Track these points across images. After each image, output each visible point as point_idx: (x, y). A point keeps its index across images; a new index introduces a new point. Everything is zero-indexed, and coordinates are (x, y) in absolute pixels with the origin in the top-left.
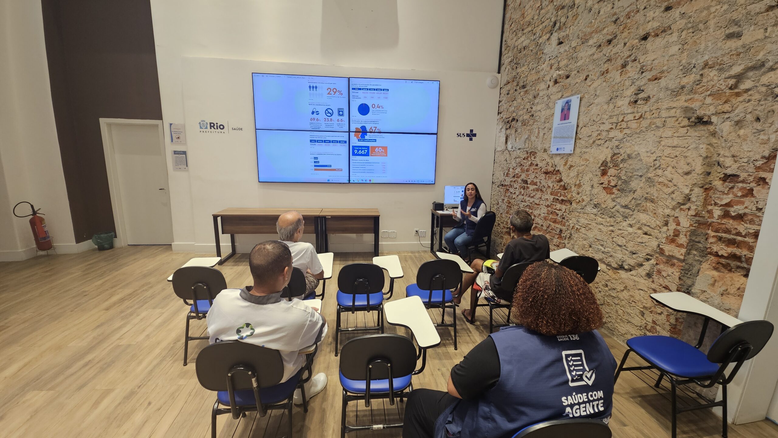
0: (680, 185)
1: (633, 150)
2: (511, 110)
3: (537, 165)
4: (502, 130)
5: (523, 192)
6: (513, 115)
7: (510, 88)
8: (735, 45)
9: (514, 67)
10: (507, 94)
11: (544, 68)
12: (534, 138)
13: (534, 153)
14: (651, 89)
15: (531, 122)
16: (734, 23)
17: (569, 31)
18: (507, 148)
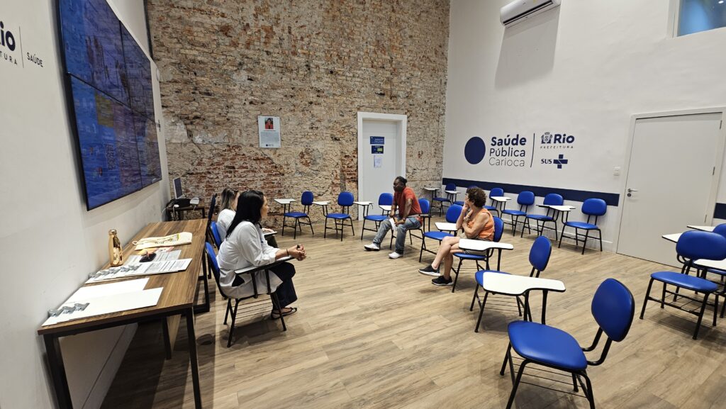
0: (335, 160)
1: (315, 147)
2: (189, 108)
3: (244, 155)
4: (178, 124)
5: (229, 175)
6: (195, 114)
7: (180, 87)
8: (342, 118)
9: (185, 71)
10: (176, 92)
11: (236, 90)
12: (236, 136)
13: (238, 147)
14: (318, 124)
15: (228, 124)
16: (342, 112)
17: (259, 76)
18: (192, 141)
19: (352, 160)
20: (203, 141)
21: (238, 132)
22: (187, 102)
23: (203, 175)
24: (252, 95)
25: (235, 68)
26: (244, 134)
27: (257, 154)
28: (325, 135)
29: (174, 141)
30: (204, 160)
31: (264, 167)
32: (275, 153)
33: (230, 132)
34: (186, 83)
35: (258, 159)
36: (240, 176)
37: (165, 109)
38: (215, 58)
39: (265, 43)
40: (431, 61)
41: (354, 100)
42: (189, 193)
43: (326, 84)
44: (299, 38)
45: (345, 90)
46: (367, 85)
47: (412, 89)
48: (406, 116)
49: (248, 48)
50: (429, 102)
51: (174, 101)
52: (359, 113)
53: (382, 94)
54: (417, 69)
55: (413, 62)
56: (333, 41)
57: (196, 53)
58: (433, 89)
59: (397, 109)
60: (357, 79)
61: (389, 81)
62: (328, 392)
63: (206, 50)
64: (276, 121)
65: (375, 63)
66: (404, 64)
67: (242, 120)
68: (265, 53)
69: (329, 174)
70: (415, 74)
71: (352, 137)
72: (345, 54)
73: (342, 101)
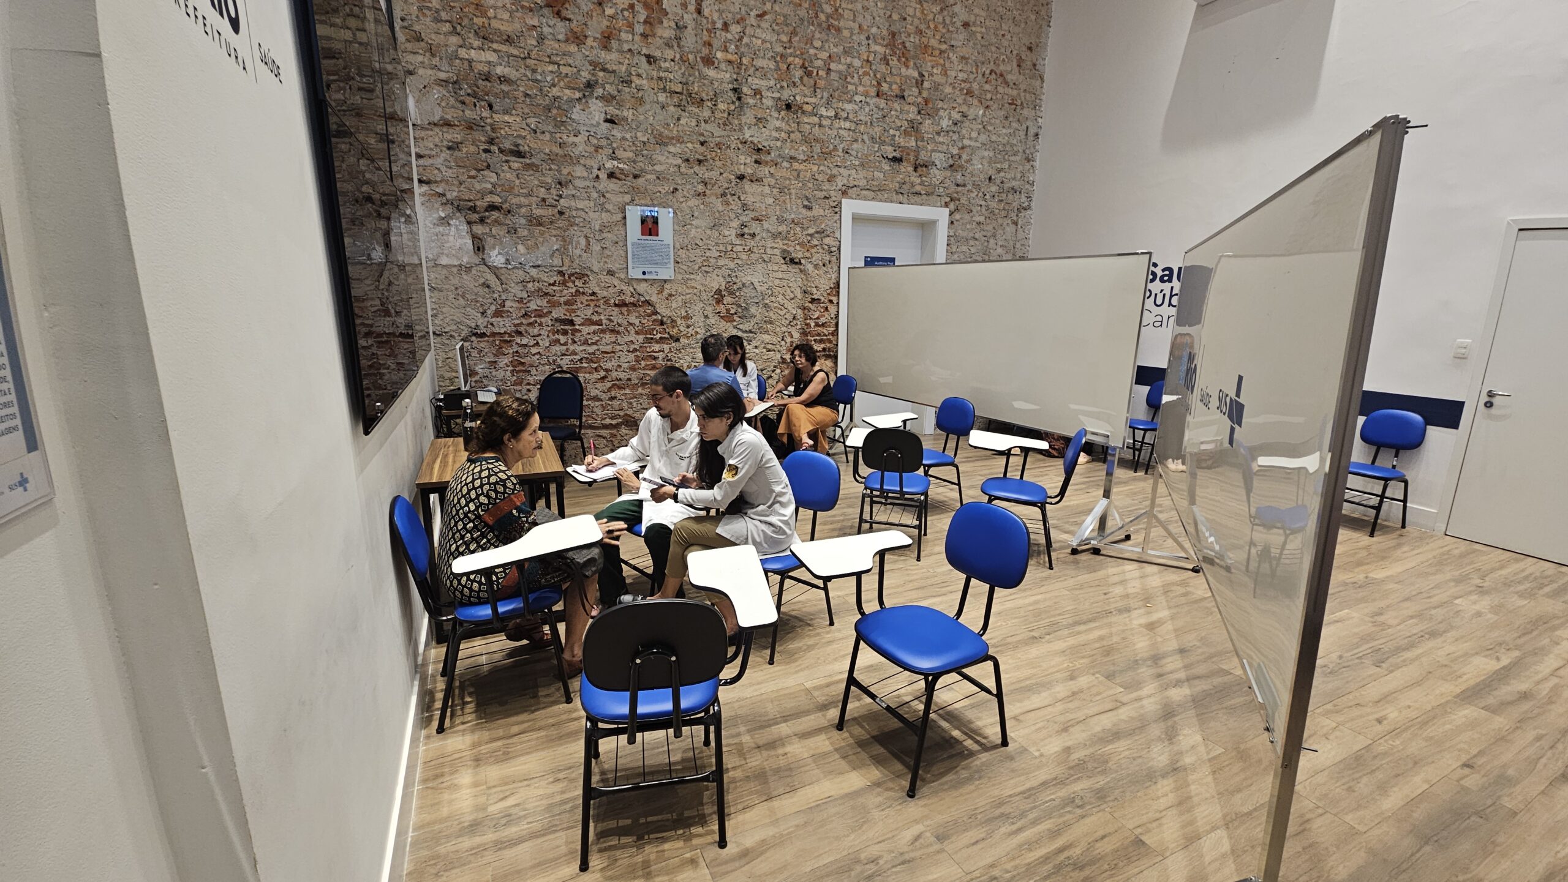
0: (790, 308)
1: (747, 279)
2: (478, 187)
3: (594, 294)
4: (451, 222)
5: (563, 339)
6: (489, 198)
7: (458, 137)
8: (809, 213)
9: (468, 100)
10: (449, 148)
11: (580, 145)
12: (578, 252)
13: (581, 276)
14: (755, 227)
15: (561, 224)
16: (808, 199)
17: (628, 114)
18: (484, 262)
19: (826, 309)
20: (508, 261)
21: (583, 241)
22: (473, 173)
23: (507, 338)
24: (613, 157)
25: (578, 95)
26: (596, 248)
27: (621, 292)
28: (769, 251)
29: (444, 261)
30: (508, 304)
31: (637, 322)
32: (661, 292)
33: (566, 241)
34: (471, 128)
35: (623, 304)
36: (586, 343)
37: (425, 188)
38: (534, 71)
39: (644, 36)
40: (1007, 83)
41: (835, 171)
42: (477, 378)
43: (775, 134)
44: (719, 25)
45: (817, 148)
46: (865, 137)
47: (963, 148)
48: (947, 211)
49: (606, 47)
50: (997, 178)
51: (443, 169)
52: (844, 201)
53: (897, 160)
54: (976, 102)
55: (968, 85)
56: (794, 33)
57: (492, 57)
58: (1008, 148)
59: (928, 194)
60: (843, 124)
61: (914, 128)
62: (907, 857)
63: (515, 52)
64: (666, 218)
65: (885, 87)
66: (948, 90)
67: (591, 214)
68: (644, 59)
69: (775, 340)
70: (971, 113)
71: (828, 258)
72: (819, 63)
73: (809, 174)
